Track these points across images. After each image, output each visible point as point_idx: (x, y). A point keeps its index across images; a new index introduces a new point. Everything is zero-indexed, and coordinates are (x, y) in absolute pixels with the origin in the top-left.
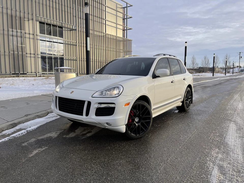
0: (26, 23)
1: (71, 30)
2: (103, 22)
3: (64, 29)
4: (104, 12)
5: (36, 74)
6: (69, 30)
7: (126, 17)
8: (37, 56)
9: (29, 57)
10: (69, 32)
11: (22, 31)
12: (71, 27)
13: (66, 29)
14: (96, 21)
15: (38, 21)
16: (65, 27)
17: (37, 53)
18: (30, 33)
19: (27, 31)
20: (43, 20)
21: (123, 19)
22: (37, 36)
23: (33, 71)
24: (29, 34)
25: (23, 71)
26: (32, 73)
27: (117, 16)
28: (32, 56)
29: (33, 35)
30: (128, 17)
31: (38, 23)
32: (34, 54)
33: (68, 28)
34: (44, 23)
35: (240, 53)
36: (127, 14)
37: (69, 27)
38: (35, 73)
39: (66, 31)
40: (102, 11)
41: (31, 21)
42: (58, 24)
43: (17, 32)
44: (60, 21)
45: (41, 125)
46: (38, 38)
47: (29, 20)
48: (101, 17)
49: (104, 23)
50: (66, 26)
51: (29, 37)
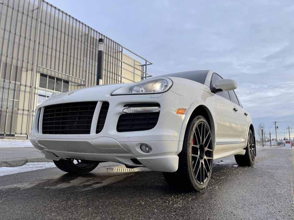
0: (24, 73)
1: (78, 86)
2: (118, 79)
3: (70, 83)
4: (120, 68)
5: (27, 136)
6: (76, 85)
7: (144, 76)
8: (32, 113)
9: (20, 114)
10: (76, 87)
11: (16, 82)
12: (79, 82)
13: (73, 84)
14: (110, 78)
15: (39, 72)
16: (72, 82)
17: (32, 110)
18: (27, 84)
19: (23, 82)
20: (45, 72)
21: (141, 78)
22: (35, 88)
23: (24, 131)
24: (26, 86)
25: (10, 132)
26: (21, 134)
27: (134, 73)
28: (26, 113)
29: (31, 87)
30: (147, 76)
31: (39, 75)
32: (28, 111)
33: (75, 83)
34: (46, 76)
35: (275, 122)
36: (146, 72)
37: (76, 81)
38: (26, 134)
39: (73, 87)
40: (118, 67)
41: (29, 72)
42: (64, 77)
43: (10, 82)
44: (66, 73)
45: (7, 174)
46: (36, 92)
47: (27, 71)
48: (116, 73)
49: (120, 80)
50: (73, 80)
51: (24, 90)
